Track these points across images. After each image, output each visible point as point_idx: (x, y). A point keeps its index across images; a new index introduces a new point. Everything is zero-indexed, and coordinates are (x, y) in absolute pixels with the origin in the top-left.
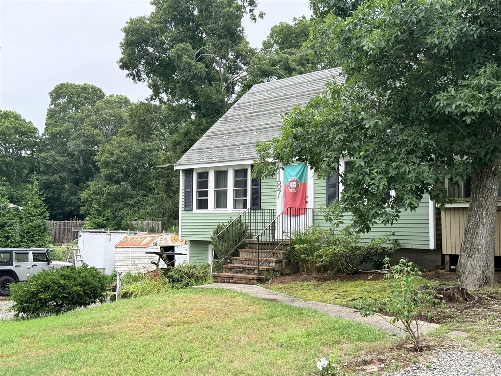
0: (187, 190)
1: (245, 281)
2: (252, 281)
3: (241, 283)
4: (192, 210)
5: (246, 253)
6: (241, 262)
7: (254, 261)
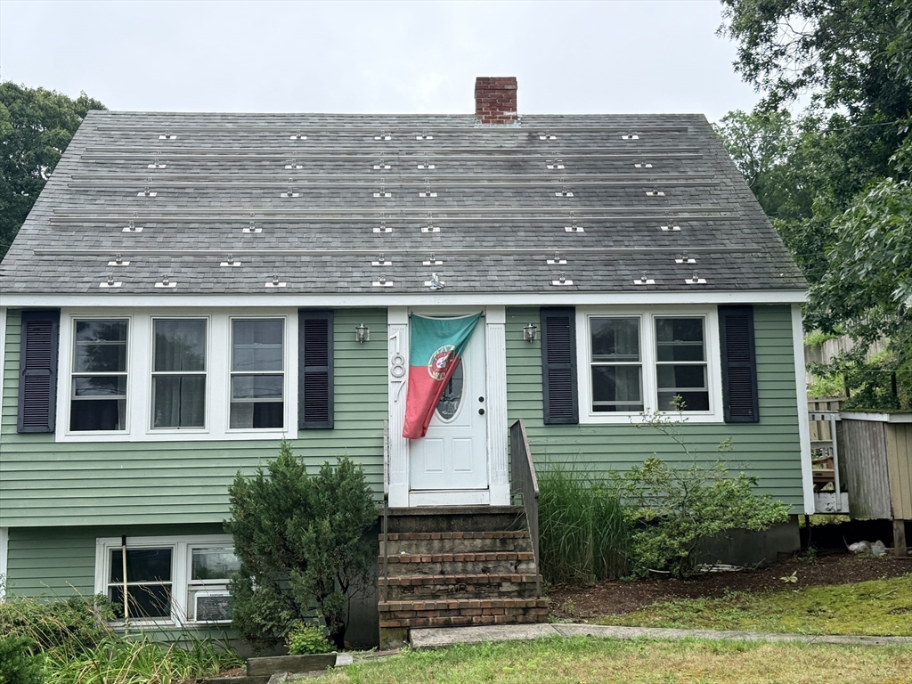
0: (30, 372)
1: (508, 615)
2: (533, 613)
3: (493, 623)
4: (53, 432)
5: (404, 543)
6: (414, 567)
7: (465, 562)
